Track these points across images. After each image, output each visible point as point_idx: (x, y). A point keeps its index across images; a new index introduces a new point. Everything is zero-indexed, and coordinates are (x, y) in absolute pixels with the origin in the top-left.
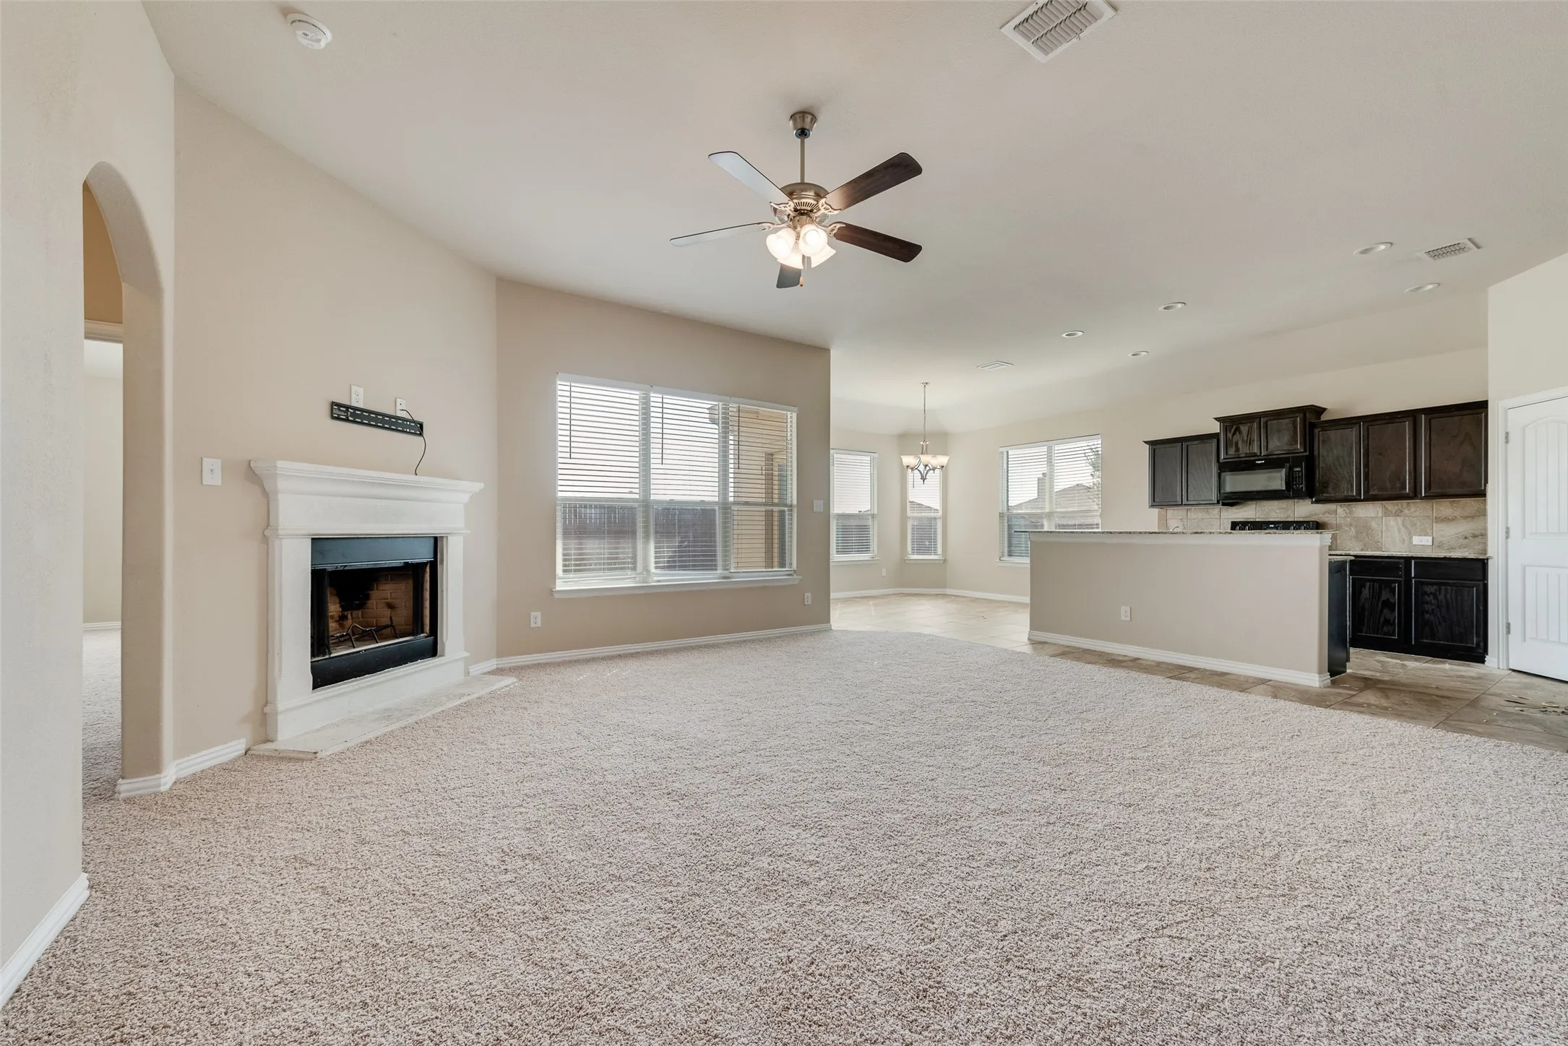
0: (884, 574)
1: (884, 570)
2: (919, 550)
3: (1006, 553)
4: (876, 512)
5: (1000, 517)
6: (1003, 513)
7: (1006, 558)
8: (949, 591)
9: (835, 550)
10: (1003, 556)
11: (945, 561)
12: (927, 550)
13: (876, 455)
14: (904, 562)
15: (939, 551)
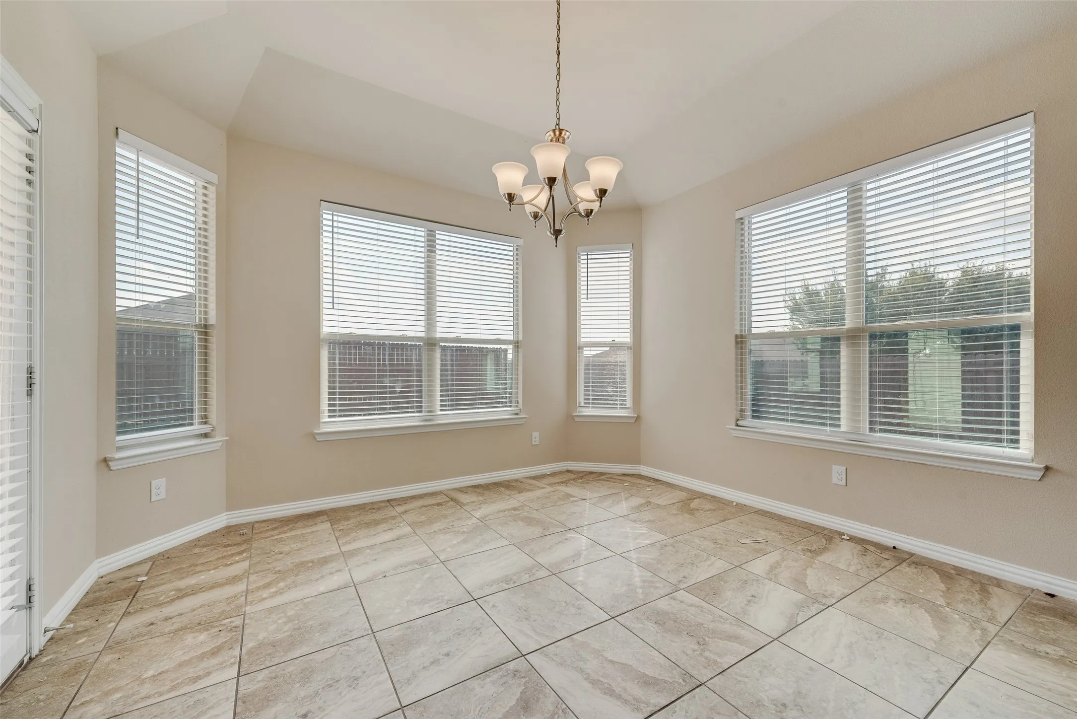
0: (536, 441)
1: (536, 434)
2: (597, 401)
3: (749, 413)
4: (521, 338)
5: (737, 343)
6: (742, 336)
7: (749, 422)
8: (644, 470)
9: (438, 403)
10: (742, 417)
11: (638, 418)
12: (608, 402)
13: (521, 242)
14: (570, 418)
15: (629, 403)
